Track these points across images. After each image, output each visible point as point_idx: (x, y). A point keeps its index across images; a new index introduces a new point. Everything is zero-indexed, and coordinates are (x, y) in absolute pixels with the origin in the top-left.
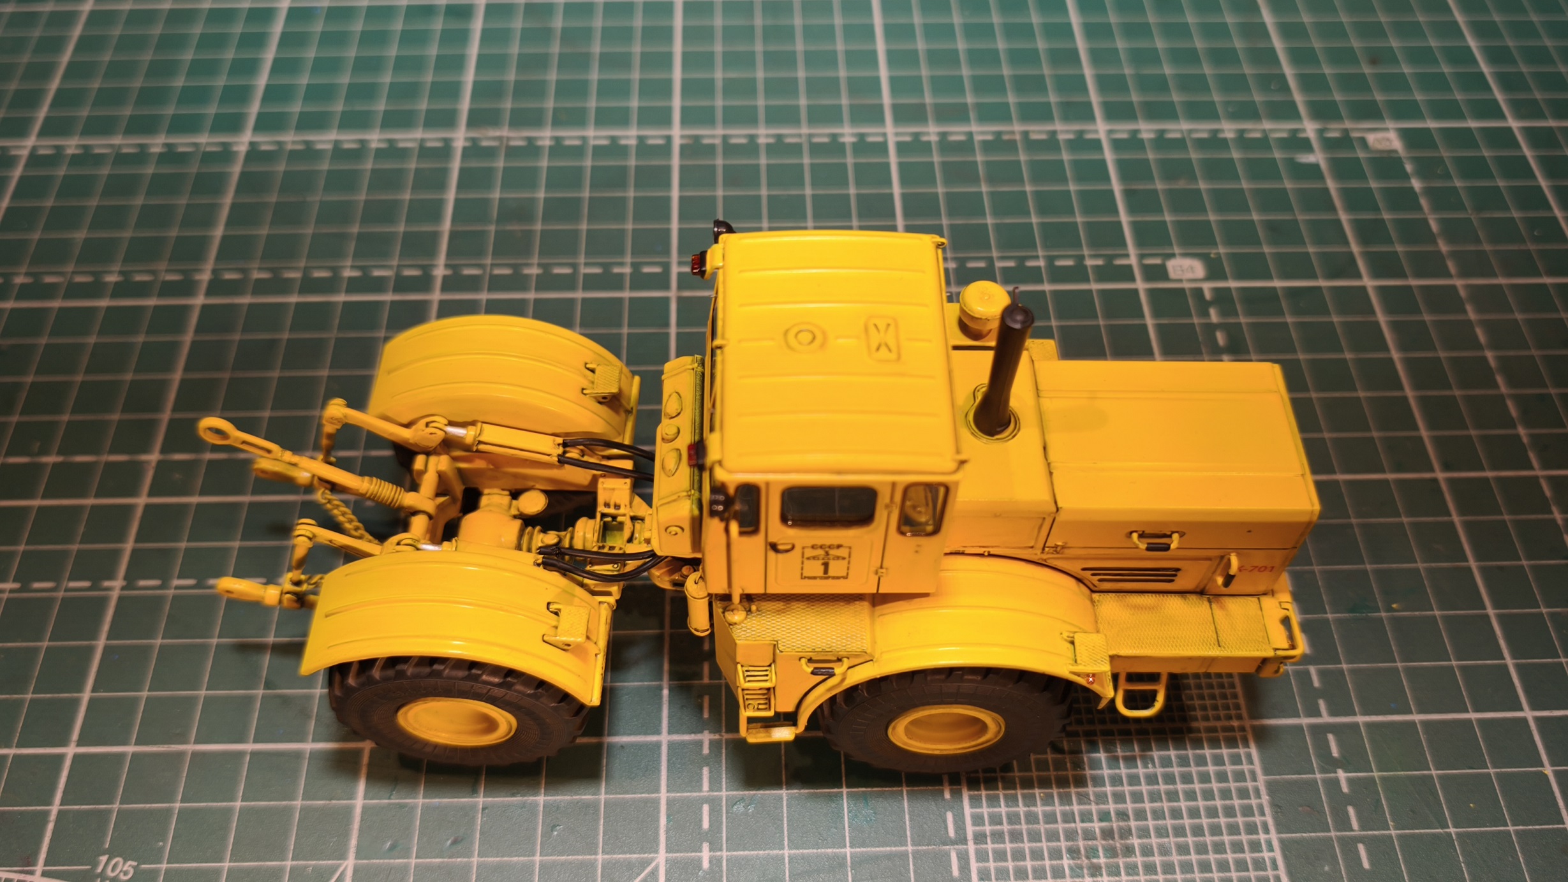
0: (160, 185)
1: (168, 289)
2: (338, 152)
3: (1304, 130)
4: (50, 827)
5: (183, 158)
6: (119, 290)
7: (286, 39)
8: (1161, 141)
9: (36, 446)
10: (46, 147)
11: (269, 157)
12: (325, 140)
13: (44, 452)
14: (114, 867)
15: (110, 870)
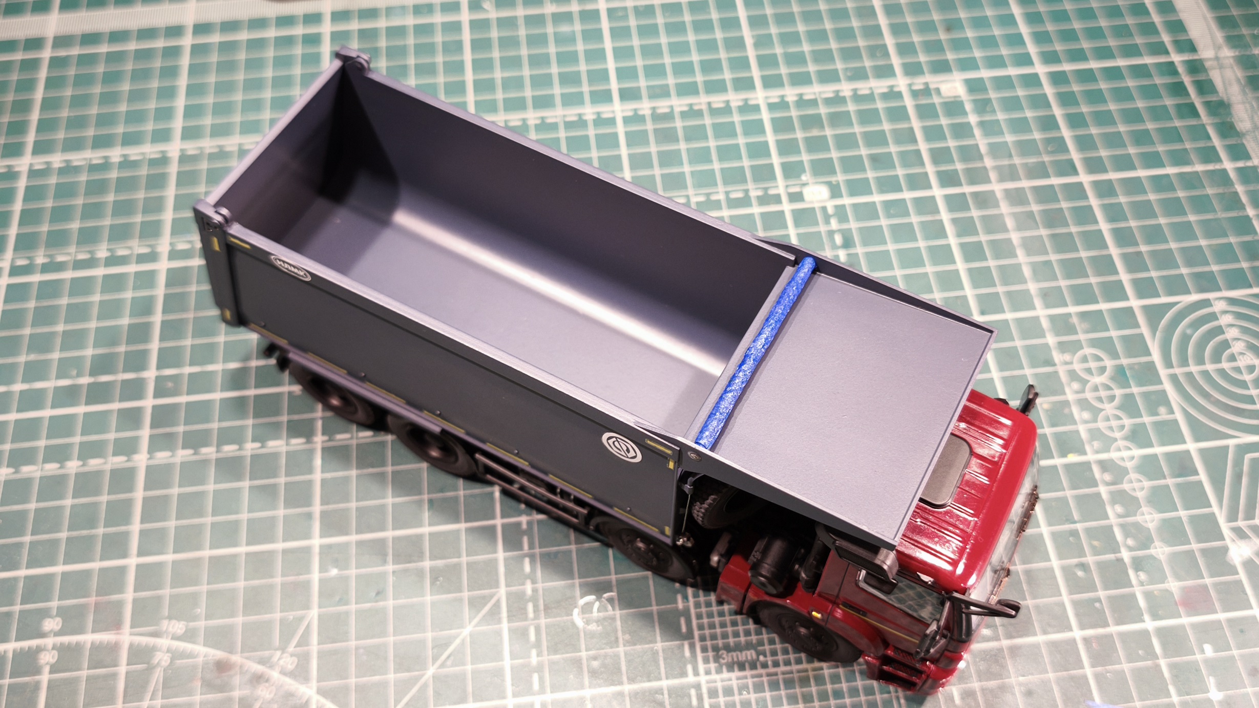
0: (124, 184)
1: (141, 259)
3: (898, 86)
4: (130, 607)
5: (135, 164)
6: (108, 263)
7: (193, 70)
8: (801, 102)
9: (74, 373)
10: (39, 162)
11: (195, 159)
12: (231, 143)
13: (79, 375)
14: (173, 626)
15: (171, 629)
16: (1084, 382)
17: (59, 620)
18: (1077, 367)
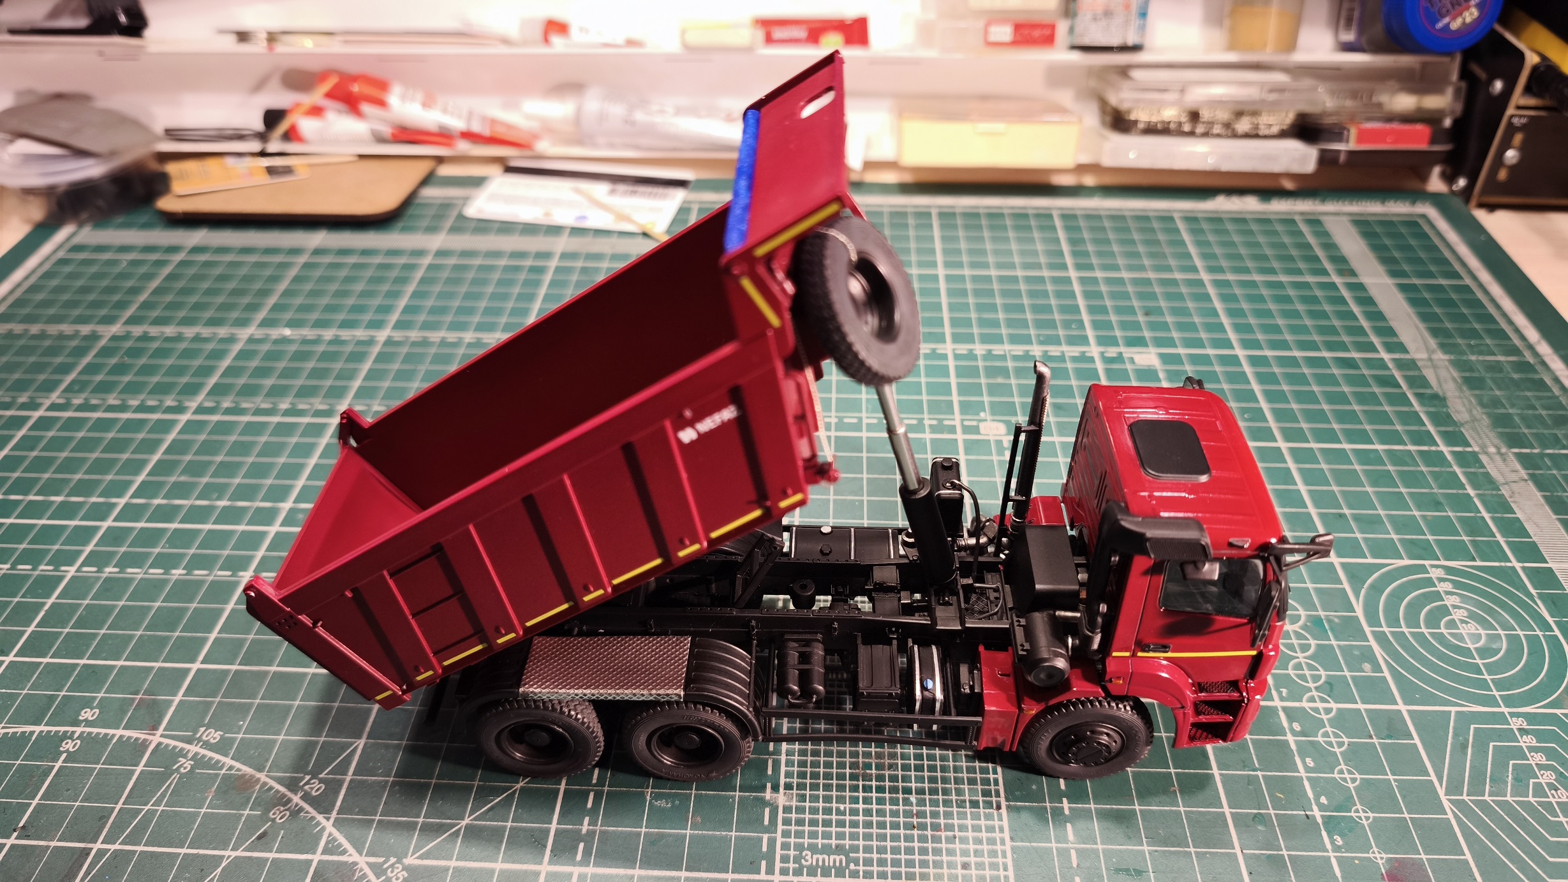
0: (326, 356)
1: (318, 413)
2: (443, 343)
3: (1091, 352)
4: (172, 709)
5: (343, 342)
6: (287, 413)
7: (423, 281)
8: (989, 356)
9: (215, 496)
10: (259, 333)
11: (398, 344)
12: (435, 336)
13: (219, 498)
14: (207, 735)
17: (97, 711)
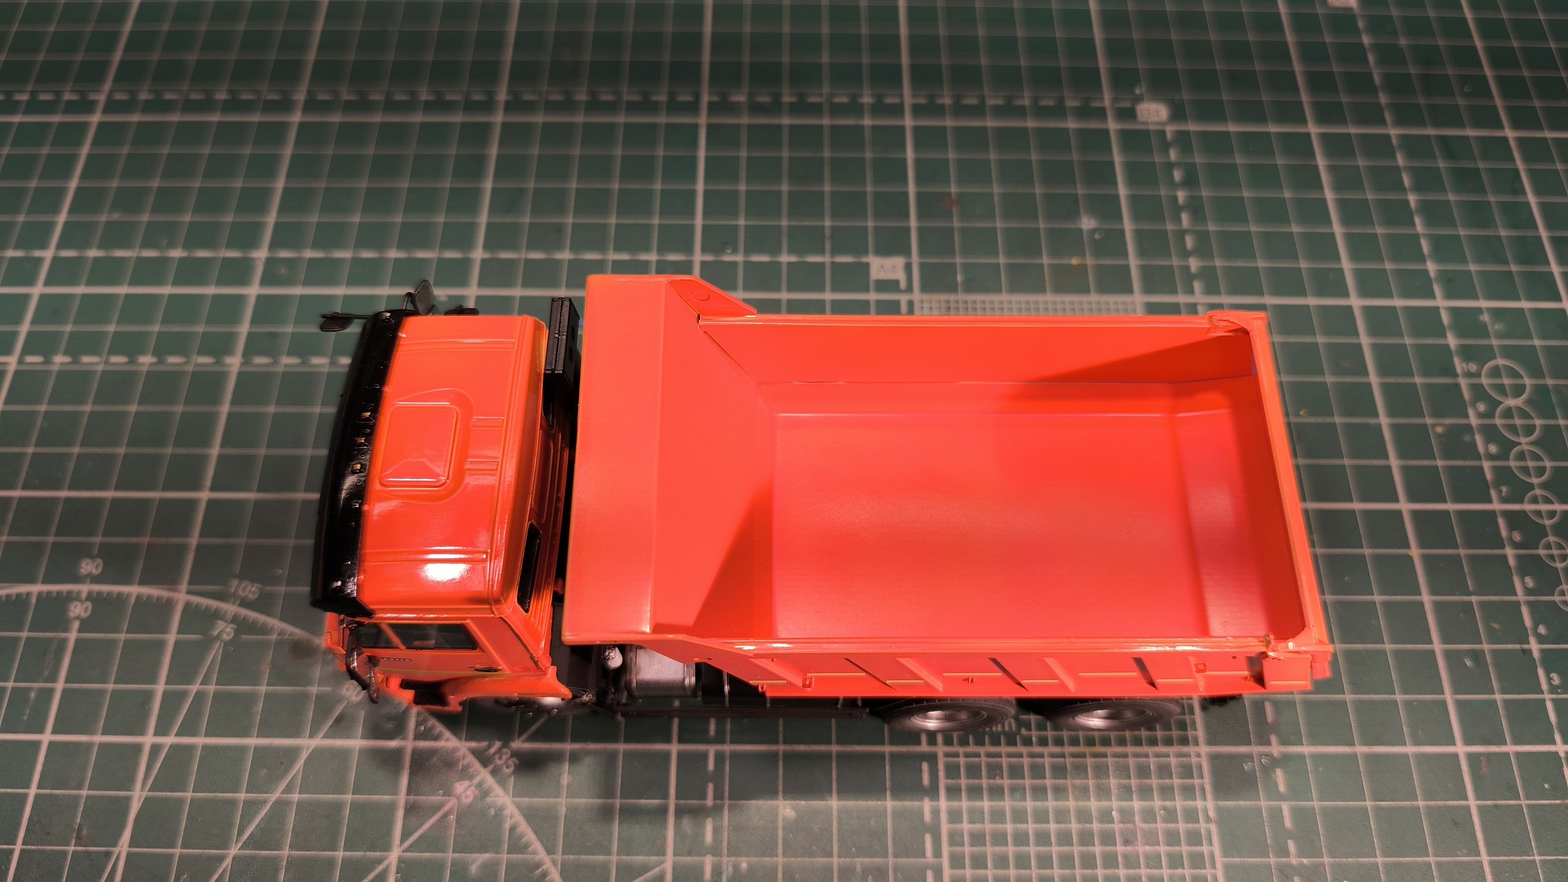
0: (259, 12)
4: (191, 556)
6: (227, 107)
9: (165, 242)
14: (244, 590)
15: (240, 592)
16: (1494, 404)
17: (99, 561)
18: (1485, 381)
